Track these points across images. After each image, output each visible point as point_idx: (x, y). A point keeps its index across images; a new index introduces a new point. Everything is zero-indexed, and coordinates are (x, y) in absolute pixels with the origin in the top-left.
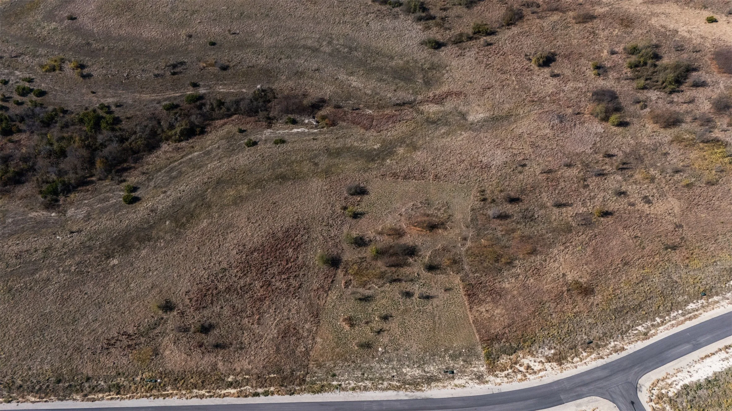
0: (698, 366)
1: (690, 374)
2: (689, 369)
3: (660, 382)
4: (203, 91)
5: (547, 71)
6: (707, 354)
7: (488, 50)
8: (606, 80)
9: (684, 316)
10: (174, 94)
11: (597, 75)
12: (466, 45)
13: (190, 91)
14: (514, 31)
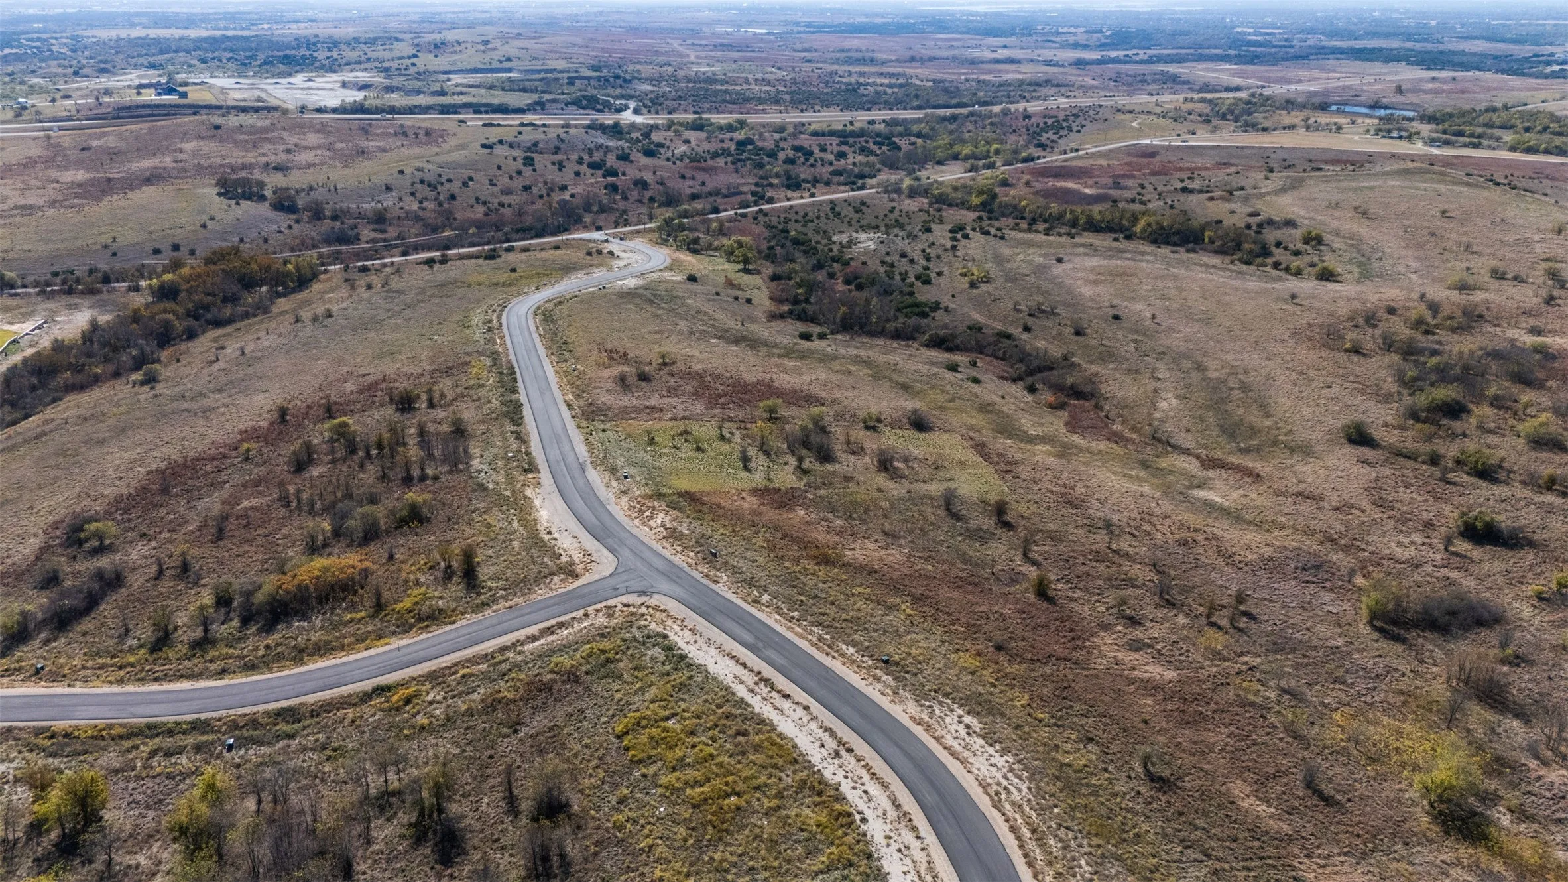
0: (713, 651)
1: (692, 643)
2: (700, 641)
3: (664, 614)
4: (1025, 336)
5: (1462, 546)
6: (743, 659)
7: (1428, 483)
8: (1537, 611)
9: (819, 640)
10: (999, 326)
11: (1540, 597)
12: (1410, 463)
13: (1016, 331)
14: (1542, 498)
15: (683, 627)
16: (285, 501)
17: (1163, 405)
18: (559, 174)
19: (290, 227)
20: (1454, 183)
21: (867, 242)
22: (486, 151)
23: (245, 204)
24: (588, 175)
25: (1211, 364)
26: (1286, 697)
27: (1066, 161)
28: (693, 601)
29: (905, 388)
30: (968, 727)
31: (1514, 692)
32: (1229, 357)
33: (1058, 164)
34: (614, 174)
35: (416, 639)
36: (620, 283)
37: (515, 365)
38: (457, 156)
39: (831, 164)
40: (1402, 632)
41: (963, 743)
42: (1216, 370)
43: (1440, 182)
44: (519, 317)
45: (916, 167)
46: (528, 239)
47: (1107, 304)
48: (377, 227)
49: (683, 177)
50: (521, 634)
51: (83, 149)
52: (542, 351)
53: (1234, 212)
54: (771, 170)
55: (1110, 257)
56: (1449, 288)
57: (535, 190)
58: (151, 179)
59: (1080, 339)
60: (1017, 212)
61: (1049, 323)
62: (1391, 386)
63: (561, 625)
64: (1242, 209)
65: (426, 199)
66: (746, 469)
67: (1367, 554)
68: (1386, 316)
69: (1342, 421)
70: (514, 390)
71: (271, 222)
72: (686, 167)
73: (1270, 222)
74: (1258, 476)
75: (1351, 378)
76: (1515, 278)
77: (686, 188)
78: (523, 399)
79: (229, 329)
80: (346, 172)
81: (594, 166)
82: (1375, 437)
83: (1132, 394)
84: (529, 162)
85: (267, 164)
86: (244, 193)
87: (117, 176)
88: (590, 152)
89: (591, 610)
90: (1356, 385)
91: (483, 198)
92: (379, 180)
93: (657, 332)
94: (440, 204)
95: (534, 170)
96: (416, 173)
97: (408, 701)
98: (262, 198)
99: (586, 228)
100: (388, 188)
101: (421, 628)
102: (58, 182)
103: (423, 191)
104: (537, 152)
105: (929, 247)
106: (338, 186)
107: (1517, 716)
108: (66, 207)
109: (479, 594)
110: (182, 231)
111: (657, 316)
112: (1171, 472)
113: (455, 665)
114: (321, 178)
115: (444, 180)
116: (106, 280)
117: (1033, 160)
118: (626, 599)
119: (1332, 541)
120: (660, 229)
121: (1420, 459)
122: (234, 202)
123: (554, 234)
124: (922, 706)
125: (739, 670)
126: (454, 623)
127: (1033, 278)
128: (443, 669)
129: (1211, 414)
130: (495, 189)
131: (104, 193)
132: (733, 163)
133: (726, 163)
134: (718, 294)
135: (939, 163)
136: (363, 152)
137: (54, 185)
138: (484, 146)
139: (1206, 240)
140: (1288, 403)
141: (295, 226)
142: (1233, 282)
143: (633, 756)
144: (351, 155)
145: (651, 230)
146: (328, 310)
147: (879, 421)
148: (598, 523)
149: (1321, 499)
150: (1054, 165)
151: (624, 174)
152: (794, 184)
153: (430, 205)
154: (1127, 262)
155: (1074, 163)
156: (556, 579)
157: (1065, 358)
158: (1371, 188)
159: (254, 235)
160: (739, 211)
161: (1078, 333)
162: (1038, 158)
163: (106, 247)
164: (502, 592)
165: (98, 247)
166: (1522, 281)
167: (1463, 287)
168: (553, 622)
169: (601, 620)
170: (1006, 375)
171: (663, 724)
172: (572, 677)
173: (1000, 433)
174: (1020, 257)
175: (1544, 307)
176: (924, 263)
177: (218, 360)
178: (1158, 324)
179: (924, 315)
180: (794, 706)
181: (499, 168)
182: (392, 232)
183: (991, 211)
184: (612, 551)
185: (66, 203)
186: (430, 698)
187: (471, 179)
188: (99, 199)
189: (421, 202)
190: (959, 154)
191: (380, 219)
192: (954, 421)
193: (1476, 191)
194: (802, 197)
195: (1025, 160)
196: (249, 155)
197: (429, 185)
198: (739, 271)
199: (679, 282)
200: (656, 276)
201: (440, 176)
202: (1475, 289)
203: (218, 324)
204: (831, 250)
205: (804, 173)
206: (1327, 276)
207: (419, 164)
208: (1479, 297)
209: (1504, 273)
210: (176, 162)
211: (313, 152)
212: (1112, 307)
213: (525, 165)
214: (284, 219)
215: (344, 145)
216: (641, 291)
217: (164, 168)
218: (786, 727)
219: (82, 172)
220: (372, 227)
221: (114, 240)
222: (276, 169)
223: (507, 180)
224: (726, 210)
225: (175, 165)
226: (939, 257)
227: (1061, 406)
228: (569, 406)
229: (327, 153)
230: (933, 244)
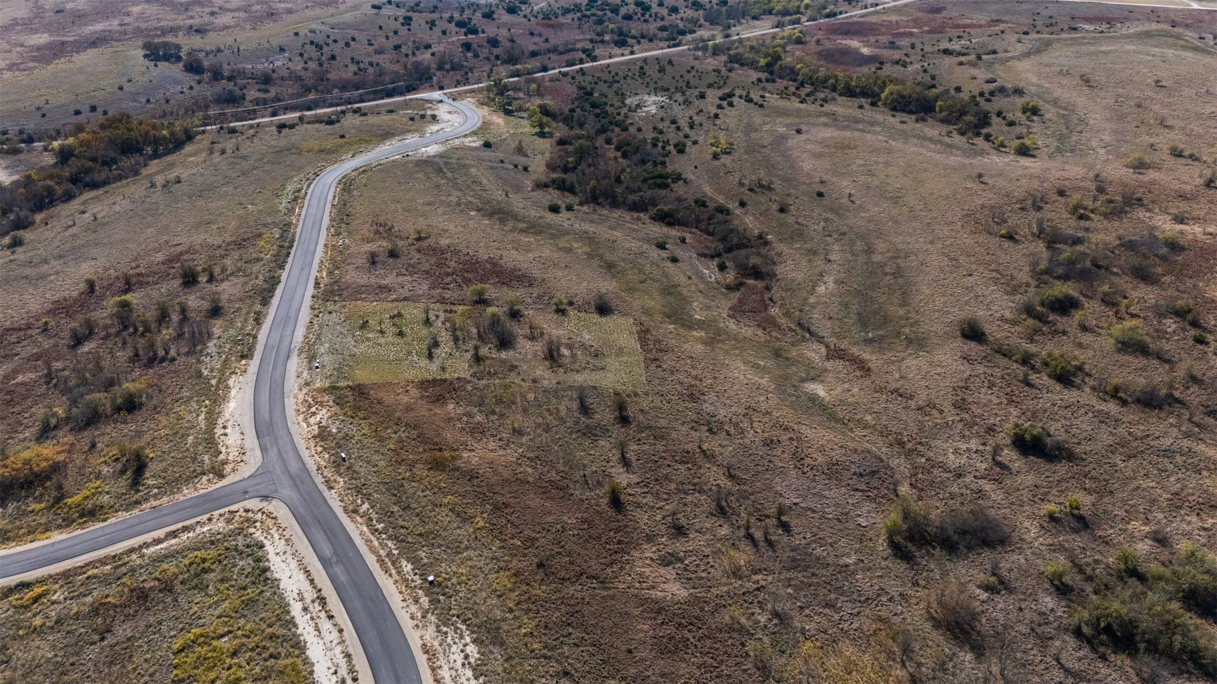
0: (294, 564)
1: (281, 554)
2: (289, 552)
3: (273, 521)
4: (738, 211)
5: (1009, 455)
6: (314, 575)
7: (1009, 385)
8: (1043, 532)
9: (388, 555)
10: (721, 200)
11: (1052, 518)
12: (1003, 362)
13: (732, 205)
14: (1104, 407)
15: (282, 536)
16: (49, 377)
17: (821, 289)
18: (430, 32)
19: (191, 88)
20: (1184, 48)
21: (651, 104)
22: (375, 11)
23: (163, 65)
24: (453, 32)
25: (880, 246)
26: (775, 621)
27: (863, 16)
28: (302, 510)
29: (610, 267)
30: (467, 657)
31: (984, 621)
32: (898, 240)
33: (855, 19)
34: (474, 31)
35: (71, 535)
36: (423, 150)
37: (297, 239)
38: (348, 17)
39: (662, 19)
40: (913, 549)
41: (454, 674)
42: (882, 253)
43: (1170, 46)
44: (324, 186)
45: (732, 21)
46: (379, 99)
47: (818, 180)
48: (263, 87)
49: (532, 34)
50: (148, 537)
51: (58, 12)
52: (326, 221)
53: (975, 78)
54: (608, 26)
55: (844, 128)
56: (1127, 166)
57: (404, 49)
58: (96, 42)
59: (783, 215)
60: (792, 73)
61: (763, 199)
62: (1024, 276)
63: (185, 529)
64: (981, 74)
65: (311, 59)
66: (430, 356)
67: (923, 460)
68: (1055, 197)
69: (965, 313)
70: (282, 267)
71: (177, 82)
72: (537, 24)
73: (1002, 90)
74: (869, 370)
75: (993, 267)
76: (1191, 156)
77: (530, 45)
78: (283, 278)
79: (100, 192)
80: (252, 33)
81: (460, 24)
82: (987, 332)
83: (800, 277)
84: (408, 20)
85: (191, 27)
86: (165, 55)
87: (71, 39)
88: (462, 10)
89: (216, 513)
90: (994, 274)
91: (358, 58)
92: (275, 42)
93: (429, 204)
94: (321, 65)
95: (409, 30)
96: (309, 34)
97: (36, 600)
98: (179, 59)
99: (432, 88)
100: (282, 50)
101: (79, 524)
102: (22, 45)
103: (311, 51)
104: (418, 11)
105: (697, 114)
106: (241, 48)
107: (973, 649)
108: (21, 70)
109: (138, 491)
110: (102, 92)
111: (438, 186)
112: (795, 362)
113: (87, 565)
114: (229, 40)
115: (330, 41)
116: (30, 140)
117: (835, 15)
118: (249, 504)
119: (901, 444)
120: (489, 89)
121: (1013, 358)
122: (153, 63)
123: (402, 94)
124: (439, 631)
125: (306, 586)
126: (105, 520)
127: (767, 151)
128: (75, 568)
129: (856, 301)
130: (371, 48)
131: (56, 56)
132: (579, 19)
133: (573, 19)
134: (502, 162)
135: (755, 18)
136: (272, 14)
137: (19, 49)
138: (374, 7)
139: (937, 109)
140: (927, 292)
141: (197, 88)
142: (938, 157)
143: (176, 675)
144: (262, 17)
145: (480, 90)
146: (178, 177)
147: (571, 303)
148: (267, 416)
149: (911, 397)
150: (851, 20)
151: (483, 32)
152: (621, 41)
153: (313, 65)
154: (856, 133)
155: (869, 19)
156: (205, 478)
157: (760, 237)
158: (1105, 53)
159: (160, 96)
160: (564, 70)
161: (782, 210)
162: (841, 13)
163: (39, 109)
164: (156, 490)
165: (34, 109)
166: (1197, 159)
167: (1140, 166)
168: (180, 525)
169: (220, 526)
170: (707, 252)
171: (215, 643)
172: (167, 587)
173: (669, 317)
174: (767, 127)
175: (1202, 190)
176: (687, 129)
177: (74, 224)
178: (853, 202)
179: (665, 186)
180: (332, 628)
181: (381, 28)
182: (273, 92)
183: (771, 73)
184: (263, 449)
185: (22, 67)
186: (55, 597)
187: (354, 39)
188: (49, 62)
189: (306, 63)
190: (773, 9)
191: (266, 80)
192: (636, 304)
193: (1200, 56)
194: (623, 55)
195: (828, 16)
196: (181, 17)
197: (316, 46)
198: (536, 134)
199: (476, 148)
200: (457, 142)
201: (328, 37)
202: (1149, 167)
203: (94, 186)
204: (619, 114)
205: (635, 28)
206: (1024, 151)
207: (314, 26)
208: (1152, 175)
209: (1182, 151)
210: (121, 25)
211: (233, 14)
212: (822, 182)
213: (403, 24)
214: (190, 79)
215: (259, 7)
216: (436, 160)
217: (110, 31)
218: (315, 651)
219: (46, 35)
220: (258, 87)
221: (47, 103)
222: (197, 31)
223: (384, 40)
224: (554, 68)
225: (119, 28)
226: (701, 125)
227: (736, 287)
228: (317, 284)
229: (242, 15)
230: (701, 111)
